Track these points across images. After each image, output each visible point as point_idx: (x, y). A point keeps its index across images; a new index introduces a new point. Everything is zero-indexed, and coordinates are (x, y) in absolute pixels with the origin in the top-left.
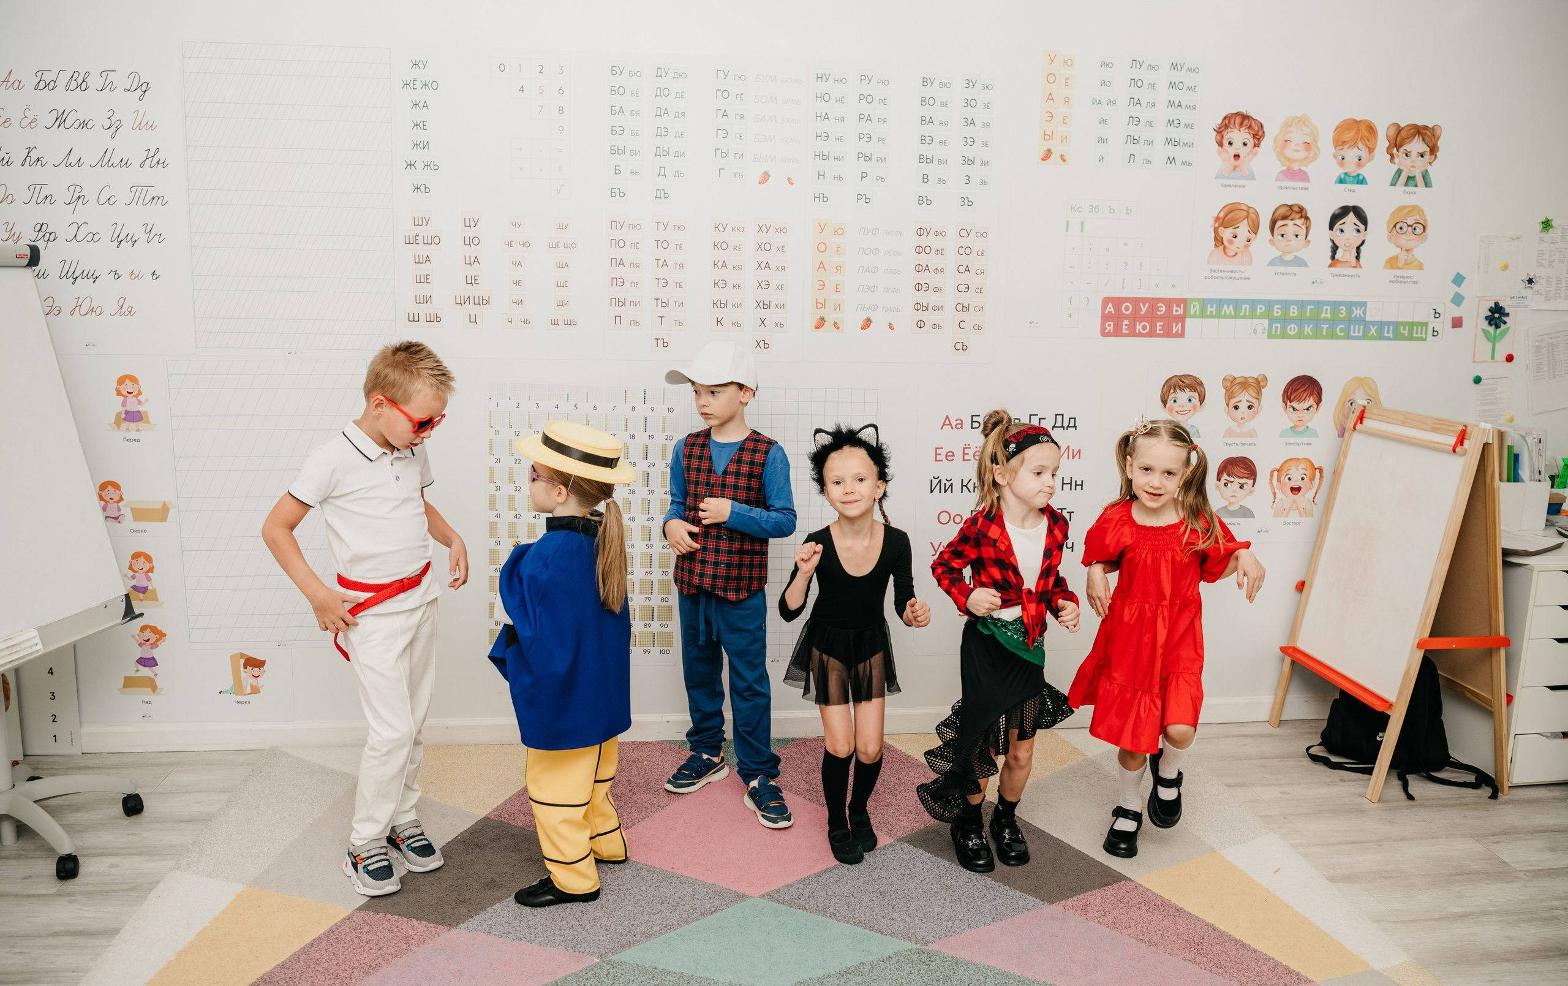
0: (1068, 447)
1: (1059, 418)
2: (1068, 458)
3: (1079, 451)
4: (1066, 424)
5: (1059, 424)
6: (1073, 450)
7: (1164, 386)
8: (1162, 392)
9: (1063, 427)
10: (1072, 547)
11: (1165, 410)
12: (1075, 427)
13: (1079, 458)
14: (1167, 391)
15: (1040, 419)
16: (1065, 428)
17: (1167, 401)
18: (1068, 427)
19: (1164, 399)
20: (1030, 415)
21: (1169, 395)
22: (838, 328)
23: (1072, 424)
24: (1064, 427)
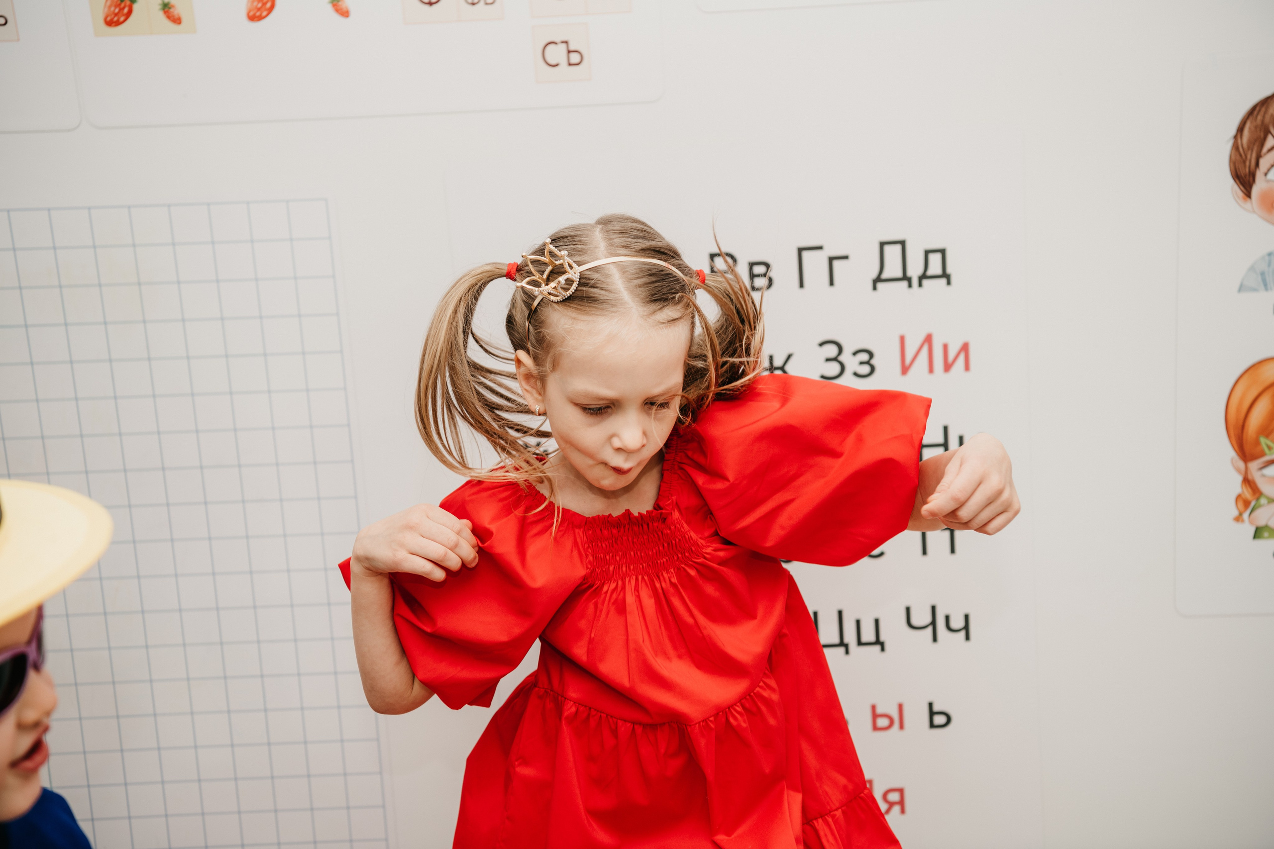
0: (929, 339)
1: (893, 253)
2: (931, 370)
3: (965, 348)
4: (915, 270)
5: (893, 269)
6: (945, 347)
7: (1241, 130)
8: (1236, 147)
9: (905, 278)
10: (966, 628)
11: (1248, 204)
12: (945, 275)
13: (967, 368)
14: (1251, 143)
15: (831, 260)
16: (915, 282)
17: (1253, 175)
18: (923, 277)
19: (1244, 171)
20: (800, 250)
21: (1259, 157)
22: (177, 21)
23: (935, 267)
24: (909, 280)
